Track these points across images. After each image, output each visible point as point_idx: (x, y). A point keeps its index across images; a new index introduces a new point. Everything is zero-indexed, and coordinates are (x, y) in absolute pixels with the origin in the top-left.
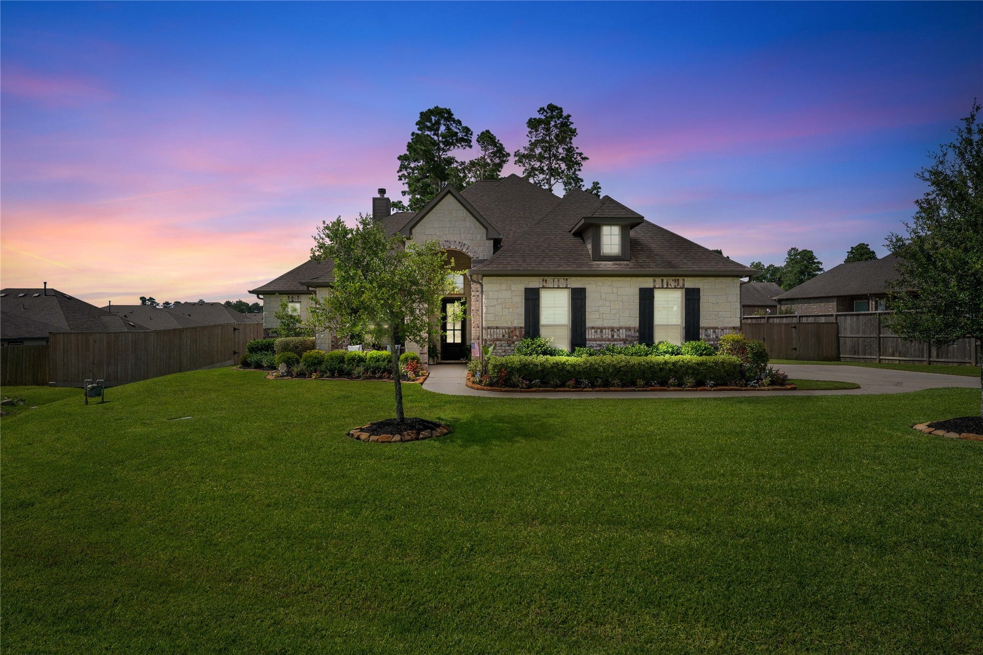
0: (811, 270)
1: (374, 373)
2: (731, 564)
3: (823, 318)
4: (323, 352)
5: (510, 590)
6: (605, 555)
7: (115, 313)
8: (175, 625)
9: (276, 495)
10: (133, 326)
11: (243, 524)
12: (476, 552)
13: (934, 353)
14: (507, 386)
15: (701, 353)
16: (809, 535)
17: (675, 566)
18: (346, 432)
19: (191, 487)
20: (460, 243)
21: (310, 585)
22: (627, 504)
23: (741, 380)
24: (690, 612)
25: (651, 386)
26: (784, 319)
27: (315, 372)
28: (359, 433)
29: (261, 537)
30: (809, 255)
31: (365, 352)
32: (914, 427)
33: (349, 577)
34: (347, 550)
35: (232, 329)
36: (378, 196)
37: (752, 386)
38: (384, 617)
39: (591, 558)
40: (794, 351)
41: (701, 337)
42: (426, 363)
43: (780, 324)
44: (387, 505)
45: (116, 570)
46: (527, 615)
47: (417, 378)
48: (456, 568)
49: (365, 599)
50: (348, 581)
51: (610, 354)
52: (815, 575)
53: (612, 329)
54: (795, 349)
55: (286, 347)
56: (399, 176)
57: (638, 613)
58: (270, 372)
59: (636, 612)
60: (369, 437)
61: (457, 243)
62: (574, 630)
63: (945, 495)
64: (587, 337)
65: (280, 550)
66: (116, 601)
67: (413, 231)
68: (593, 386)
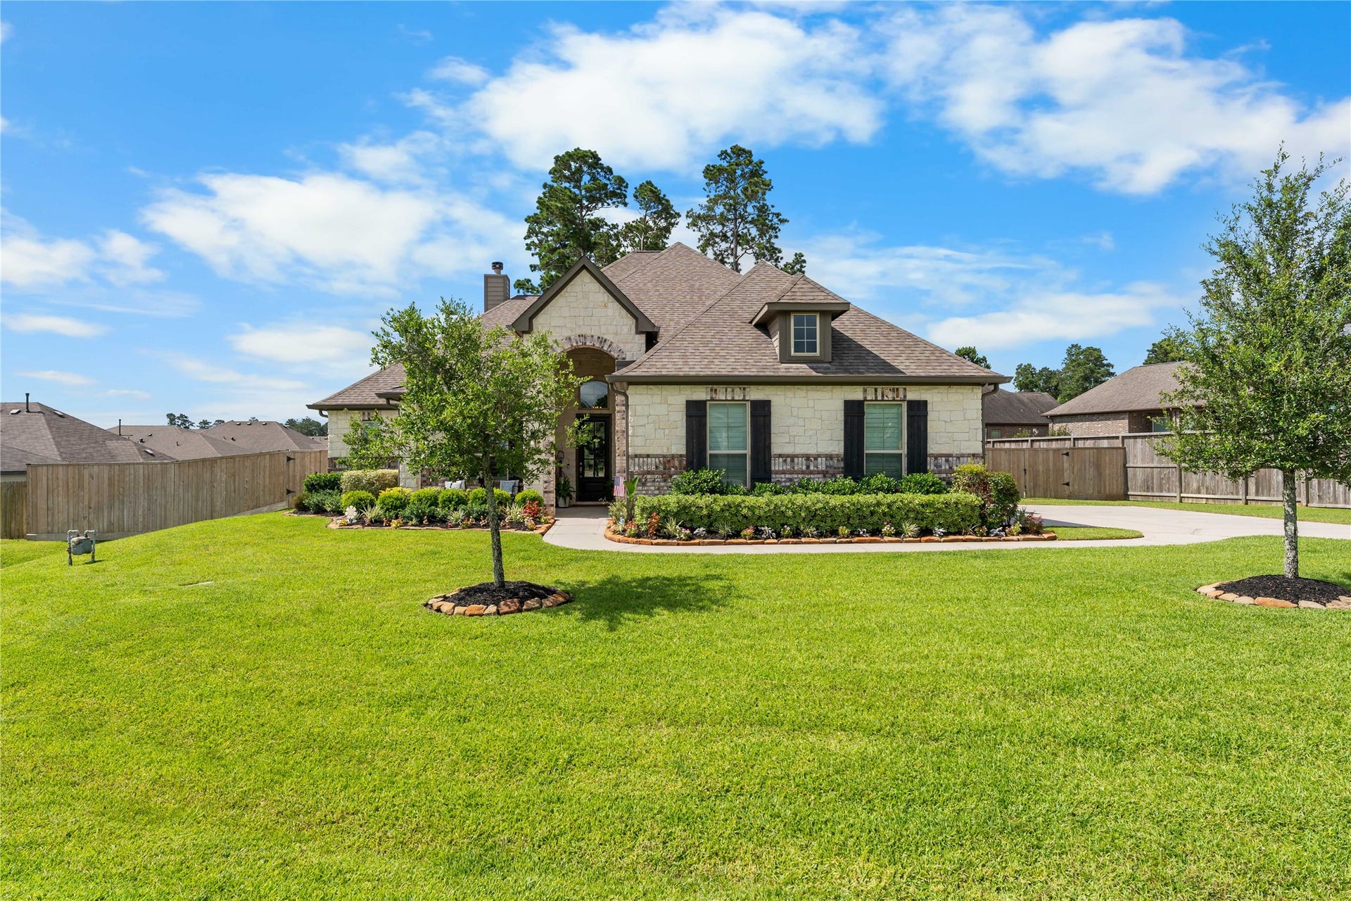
0: (1099, 375)
1: (477, 519)
2: (916, 777)
3: (1106, 441)
4: (407, 491)
5: (613, 816)
6: (749, 767)
7: (127, 437)
8: (145, 867)
9: (312, 689)
10: (152, 454)
11: (262, 729)
12: (575, 765)
13: (1252, 488)
14: (660, 537)
15: (927, 490)
16: (1025, 738)
17: (840, 781)
18: (423, 602)
19: (197, 679)
20: (599, 338)
21: (342, 812)
22: (789, 697)
23: (981, 527)
24: (850, 842)
25: (859, 535)
26: (1054, 442)
27: (397, 518)
28: (440, 604)
29: (284, 747)
30: (1095, 354)
31: (468, 490)
32: (1198, 590)
33: (397, 801)
34: (399, 764)
35: (286, 460)
36: (493, 272)
37: (996, 535)
38: (437, 855)
39: (728, 771)
40: (1066, 486)
41: (928, 468)
42: (552, 505)
43: (1047, 450)
44: (461, 701)
45: (77, 793)
46: (631, 849)
47: (538, 526)
48: (545, 788)
49: (415, 831)
50: (395, 805)
51: (803, 493)
52: (1023, 791)
53: (807, 457)
54: (1068, 484)
55: (356, 484)
56: (527, 244)
57: (781, 844)
58: (335, 518)
59: (778, 843)
60: (454, 608)
61: (596, 338)
62: (692, 868)
63: (1214, 681)
64: (773, 469)
65: (308, 764)
66: (69, 835)
67: (535, 321)
68: (779, 536)
